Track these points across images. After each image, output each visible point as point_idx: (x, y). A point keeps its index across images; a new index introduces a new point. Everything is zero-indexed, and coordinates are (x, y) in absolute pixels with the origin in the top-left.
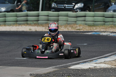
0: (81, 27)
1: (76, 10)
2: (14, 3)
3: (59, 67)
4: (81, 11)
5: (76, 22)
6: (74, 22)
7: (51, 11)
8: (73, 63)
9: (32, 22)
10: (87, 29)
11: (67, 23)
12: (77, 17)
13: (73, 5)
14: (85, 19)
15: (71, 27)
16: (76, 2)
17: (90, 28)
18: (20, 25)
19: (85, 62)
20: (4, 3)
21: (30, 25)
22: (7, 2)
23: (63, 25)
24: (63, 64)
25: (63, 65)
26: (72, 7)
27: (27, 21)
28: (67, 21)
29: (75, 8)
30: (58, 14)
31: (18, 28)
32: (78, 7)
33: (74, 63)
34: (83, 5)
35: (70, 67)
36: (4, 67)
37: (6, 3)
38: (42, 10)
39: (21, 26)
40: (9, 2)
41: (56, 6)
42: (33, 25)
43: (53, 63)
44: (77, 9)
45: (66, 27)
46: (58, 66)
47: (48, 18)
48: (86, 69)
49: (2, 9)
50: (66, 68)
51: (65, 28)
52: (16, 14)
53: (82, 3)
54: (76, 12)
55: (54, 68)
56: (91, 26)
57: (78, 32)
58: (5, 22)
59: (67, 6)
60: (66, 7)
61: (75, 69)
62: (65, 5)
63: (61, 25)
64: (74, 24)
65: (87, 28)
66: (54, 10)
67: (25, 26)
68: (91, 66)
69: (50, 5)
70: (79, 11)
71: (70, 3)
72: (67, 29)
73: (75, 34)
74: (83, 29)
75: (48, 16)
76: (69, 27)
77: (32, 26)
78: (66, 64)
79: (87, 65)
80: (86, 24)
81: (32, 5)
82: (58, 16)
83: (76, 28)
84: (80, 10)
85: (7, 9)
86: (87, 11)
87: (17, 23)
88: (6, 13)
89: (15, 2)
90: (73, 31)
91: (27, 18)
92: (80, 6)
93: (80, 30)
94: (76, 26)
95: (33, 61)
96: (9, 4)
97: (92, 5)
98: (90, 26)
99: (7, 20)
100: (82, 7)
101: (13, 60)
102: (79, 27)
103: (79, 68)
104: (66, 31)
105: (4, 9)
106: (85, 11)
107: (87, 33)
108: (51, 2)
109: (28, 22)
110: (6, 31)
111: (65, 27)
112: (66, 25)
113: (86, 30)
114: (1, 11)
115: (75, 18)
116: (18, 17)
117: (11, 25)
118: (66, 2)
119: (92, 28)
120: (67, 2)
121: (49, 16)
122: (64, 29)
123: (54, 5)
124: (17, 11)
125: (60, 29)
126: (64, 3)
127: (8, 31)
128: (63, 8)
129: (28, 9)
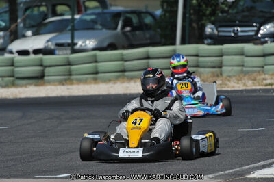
1: (262, 40)
2: (116, 28)
3: (225, 175)
5: (263, 67)
6: (259, 67)
7: (203, 43)
8: (257, 164)
11: (242, 72)
12: (265, 56)
13: (255, 29)
15: (252, 80)
16: (262, 20)
18: (131, 78)
20: (93, 29)
22: (100, 27)
23: (234, 76)
24: (232, 169)
25: (234, 170)
26: (253, 33)
28: (243, 66)
29: (259, 35)
30: (221, 49)
31: (127, 87)
32: (269, 32)
33: (259, 163)
35: (250, 173)
37: (97, 29)
38: (183, 42)
39: (135, 82)
40: (105, 26)
41: (216, 32)
43: (211, 168)
44: (264, 38)
45: (241, 80)
46: (222, 173)
47: (198, 61)
49: (87, 42)
50: (242, 176)
51: (238, 83)
52: (122, 55)
54: (263, 43)
55: (212, 178)
57: (268, 91)
58: (97, 73)
59: (242, 31)
60: (240, 34)
61: (261, 178)
62: (236, 29)
63: (230, 76)
64: (259, 72)
66: (209, 41)
69: (203, 27)
70: (269, 42)
71: (245, 24)
72: (242, 85)
73: (262, 96)
75: (197, 56)
76: (248, 79)
78: (240, 167)
81: (159, 30)
82: (222, 56)
83: (265, 82)
84: (273, 39)
85: (100, 42)
87: (123, 77)
88: (98, 53)
89: (117, 25)
90: (257, 90)
91: (148, 63)
92: (272, 30)
93: (273, 86)
94: (263, 76)
96: (104, 31)
99: (100, 70)
102: (271, 79)
103: (272, 176)
104: (241, 89)
105: (92, 43)
108: (203, 22)
110: (99, 96)
111: (239, 80)
112: (239, 76)
114: (85, 47)
115: (261, 59)
116: (126, 61)
117: (110, 81)
118: (237, 22)
120: (240, 21)
121: (200, 55)
122: (236, 85)
123: (212, 29)
124: (124, 48)
125: (226, 85)
126: (234, 24)
127: (103, 96)
128: (231, 36)
129: (148, 41)
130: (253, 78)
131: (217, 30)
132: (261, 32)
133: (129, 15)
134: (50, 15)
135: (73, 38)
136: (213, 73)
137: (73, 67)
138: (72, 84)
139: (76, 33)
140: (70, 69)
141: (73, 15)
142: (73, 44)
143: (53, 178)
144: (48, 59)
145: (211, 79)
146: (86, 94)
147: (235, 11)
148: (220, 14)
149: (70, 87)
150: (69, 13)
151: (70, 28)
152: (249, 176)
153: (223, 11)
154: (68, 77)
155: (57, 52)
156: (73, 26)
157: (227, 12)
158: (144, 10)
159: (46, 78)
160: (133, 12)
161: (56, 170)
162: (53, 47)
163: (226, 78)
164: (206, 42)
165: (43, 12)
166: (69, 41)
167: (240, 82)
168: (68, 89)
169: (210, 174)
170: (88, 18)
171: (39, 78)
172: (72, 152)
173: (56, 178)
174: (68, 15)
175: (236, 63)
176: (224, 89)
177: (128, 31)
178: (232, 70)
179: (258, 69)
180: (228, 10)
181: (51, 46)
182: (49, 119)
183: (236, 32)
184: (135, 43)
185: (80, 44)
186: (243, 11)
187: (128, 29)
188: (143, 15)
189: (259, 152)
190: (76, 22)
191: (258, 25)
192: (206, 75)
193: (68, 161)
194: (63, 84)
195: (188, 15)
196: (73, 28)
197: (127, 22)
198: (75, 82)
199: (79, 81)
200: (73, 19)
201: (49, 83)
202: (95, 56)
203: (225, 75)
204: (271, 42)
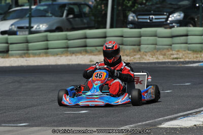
0: (180, 55)
1: (171, 25)
2: (62, 16)
3: (143, 125)
4: (180, 26)
5: (171, 45)
7: (127, 27)
8: (166, 118)
9: (94, 48)
10: (191, 57)
11: (155, 49)
12: (172, 37)
13: (166, 17)
14: (187, 40)
15: (163, 55)
16: (171, 10)
17: (195, 55)
18: (73, 53)
19: (187, 115)
20: (45, 16)
21: (91, 53)
22: (50, 15)
23: (149, 52)
24: (148, 121)
26: (164, 20)
27: (86, 46)
28: (156, 44)
29: (168, 22)
30: (140, 32)
31: (70, 60)
32: (175, 19)
33: (168, 117)
34: (182, 15)
35: (161, 124)
36: (46, 128)
37: (48, 16)
38: (112, 27)
39: (76, 55)
40: (54, 14)
41: (136, 19)
42: (95, 53)
43: (132, 119)
44: (172, 23)
45: (155, 55)
46: (140, 123)
47: (122, 40)
48: (190, 128)
49: (41, 26)
50: (155, 126)
51: (152, 57)
52: (66, 35)
53: (181, 12)
54: (171, 27)
56: (198, 52)
57: (174, 63)
58: (48, 49)
59: (156, 19)
60: (154, 20)
61: (169, 128)
62: (151, 17)
63: (146, 52)
64: (167, 49)
65: (190, 55)
66: (131, 26)
67: (83, 55)
68: (197, 121)
69: (126, 17)
70: (176, 27)
71: (160, 13)
72: (155, 59)
73: (170, 67)
74: (184, 57)
75: (122, 36)
76: (159, 54)
77: (94, 55)
79: (191, 120)
80: (189, 49)
81: (93, 18)
82: (140, 37)
83: (172, 56)
84: (178, 25)
85: (50, 26)
86: (191, 25)
87: (67, 52)
88: (49, 34)
89: (63, 14)
90: (166, 62)
91: (85, 42)
92: (179, 18)
93: (179, 60)
94: (171, 52)
95: (96, 117)
96: (53, 17)
97: (199, 15)
98: (195, 51)
99: (49, 46)
100: (181, 19)
101: (62, 116)
102: (177, 54)
103: (177, 127)
104: (154, 61)
105: (44, 27)
106: (186, 25)
107: (191, 65)
108: (127, 12)
109: (88, 48)
110: (49, 66)
111: (153, 55)
112: (153, 52)
113: (189, 59)
114: (39, 30)
115: (170, 39)
116: (69, 40)
117: (57, 55)
118: (152, 12)
119: (199, 55)
120: (154, 11)
121: (124, 36)
122: (151, 58)
123: (133, 17)
124: (68, 30)
125: (143, 58)
126: (149, 13)
127: (52, 66)
128: (147, 22)
129: (86, 26)
130: (163, 53)
131: (137, 17)
132: (170, 19)
133: (72, 6)
134: (14, 6)
135: (30, 23)
136: (133, 49)
137: (30, 44)
138: (29, 57)
139: (33, 19)
140: (28, 45)
141: (30, 6)
142: (30, 27)
143: (15, 126)
144: (12, 38)
145: (132, 54)
146: (39, 64)
147: (150, 3)
148: (139, 6)
149: (28, 59)
150: (28, 4)
151: (28, 15)
152: (160, 126)
153: (141, 4)
154: (26, 52)
155: (18, 33)
156: (30, 14)
157: (145, 4)
158: (83, 3)
159: (10, 52)
160: (75, 4)
161: (17, 121)
162: (15, 29)
163: (143, 54)
164: (129, 26)
165: (9, 3)
166: (28, 25)
167: (154, 57)
168: (26, 60)
169: (131, 124)
170: (42, 8)
171: (5, 52)
172: (29, 107)
173: (17, 126)
174: (28, 6)
175: (151, 42)
176: (141, 61)
177: (71, 18)
178: (147, 47)
179: (167, 47)
180: (146, 3)
181: (14, 28)
182: (12, 83)
183: (151, 19)
184: (76, 27)
185: (35, 27)
186: (156, 4)
187: (71, 16)
188: (82, 6)
189: (168, 109)
190: (32, 11)
191: (168, 14)
192: (128, 51)
193: (26, 114)
194: (23, 57)
195: (115, 7)
196: (30, 15)
197: (71, 11)
198: (31, 55)
199: (35, 55)
200: (30, 9)
201: (12, 56)
202: (46, 36)
203: (142, 51)
204: (177, 27)
